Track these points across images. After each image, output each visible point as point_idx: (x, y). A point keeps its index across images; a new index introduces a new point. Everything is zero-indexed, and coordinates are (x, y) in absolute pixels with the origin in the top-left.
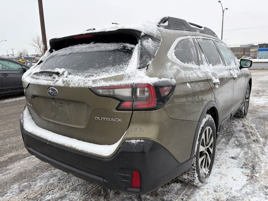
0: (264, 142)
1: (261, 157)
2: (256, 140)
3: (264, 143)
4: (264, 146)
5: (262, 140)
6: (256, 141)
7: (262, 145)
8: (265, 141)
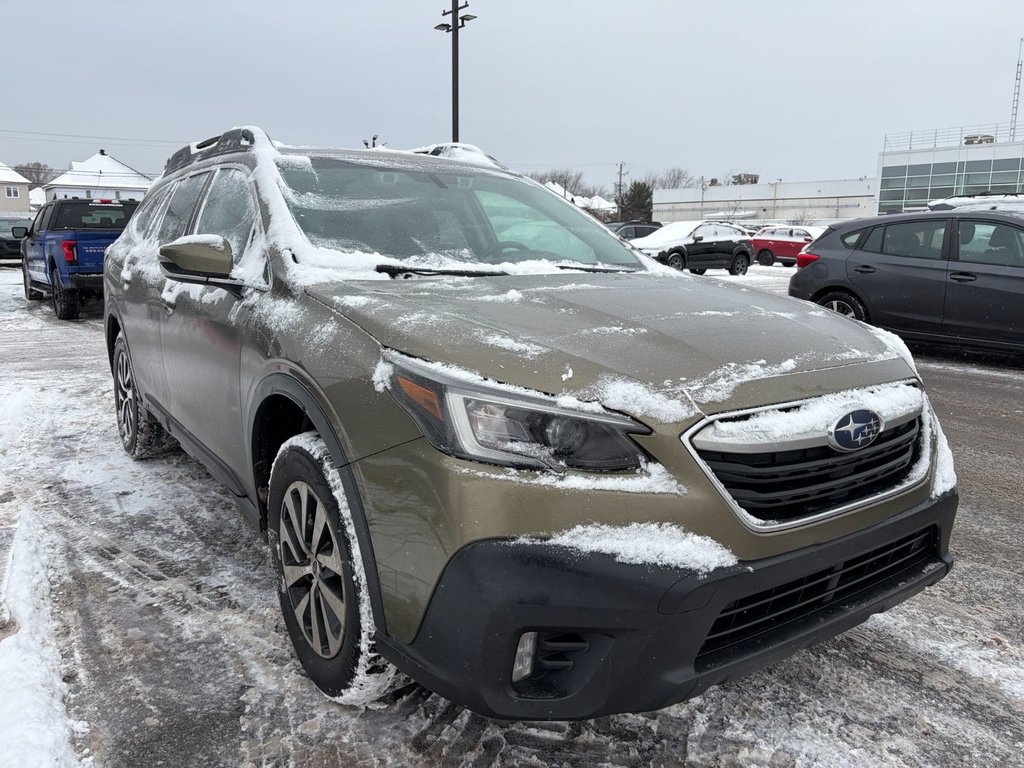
0: (76, 560)
1: (59, 516)
2: (110, 559)
3: (74, 556)
4: (69, 549)
5: (90, 564)
6: (107, 554)
7: (78, 546)
8: (74, 565)
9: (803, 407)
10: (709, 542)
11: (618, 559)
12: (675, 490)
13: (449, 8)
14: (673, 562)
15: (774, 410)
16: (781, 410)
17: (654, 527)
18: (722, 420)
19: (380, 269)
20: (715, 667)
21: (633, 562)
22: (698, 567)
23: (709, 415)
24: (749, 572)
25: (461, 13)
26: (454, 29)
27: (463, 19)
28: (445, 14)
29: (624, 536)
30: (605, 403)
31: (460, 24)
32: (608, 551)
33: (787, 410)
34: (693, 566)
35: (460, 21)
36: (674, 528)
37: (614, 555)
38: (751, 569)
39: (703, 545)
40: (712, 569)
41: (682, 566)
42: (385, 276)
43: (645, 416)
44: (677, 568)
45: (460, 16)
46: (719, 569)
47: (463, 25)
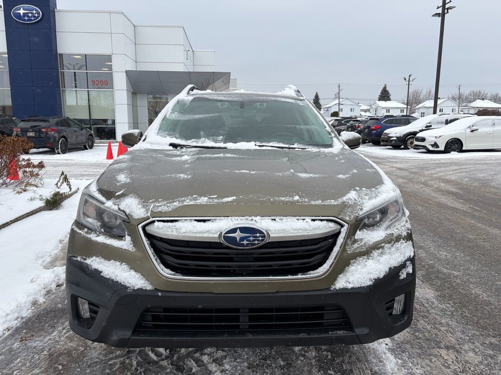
9: (212, 221)
10: (138, 275)
11: (102, 274)
12: (130, 249)
13: (441, 4)
14: (119, 280)
15: (191, 220)
16: (195, 220)
17: (118, 263)
18: (158, 221)
19: (171, 145)
20: (143, 336)
21: (106, 277)
22: (129, 285)
23: (153, 218)
24: (158, 296)
25: (447, 6)
26: (442, 15)
27: (448, 9)
28: (438, 8)
29: (107, 265)
30: (120, 207)
31: (446, 12)
32: (100, 270)
33: (198, 221)
34: (127, 284)
35: (446, 10)
36: (125, 266)
37: (101, 272)
38: (160, 294)
39: (135, 276)
40: (136, 288)
41: (122, 284)
42: (171, 148)
43: (129, 214)
44: (120, 284)
45: (446, 7)
46: (140, 290)
47: (448, 12)
